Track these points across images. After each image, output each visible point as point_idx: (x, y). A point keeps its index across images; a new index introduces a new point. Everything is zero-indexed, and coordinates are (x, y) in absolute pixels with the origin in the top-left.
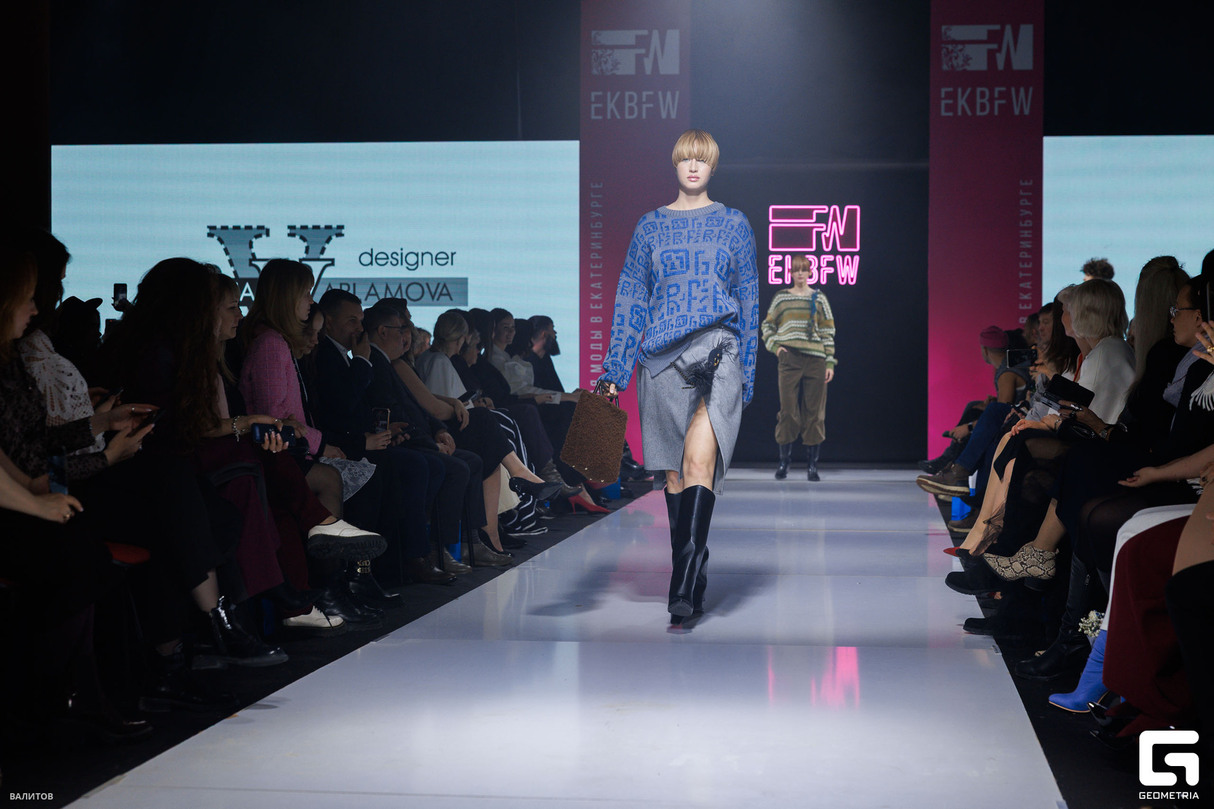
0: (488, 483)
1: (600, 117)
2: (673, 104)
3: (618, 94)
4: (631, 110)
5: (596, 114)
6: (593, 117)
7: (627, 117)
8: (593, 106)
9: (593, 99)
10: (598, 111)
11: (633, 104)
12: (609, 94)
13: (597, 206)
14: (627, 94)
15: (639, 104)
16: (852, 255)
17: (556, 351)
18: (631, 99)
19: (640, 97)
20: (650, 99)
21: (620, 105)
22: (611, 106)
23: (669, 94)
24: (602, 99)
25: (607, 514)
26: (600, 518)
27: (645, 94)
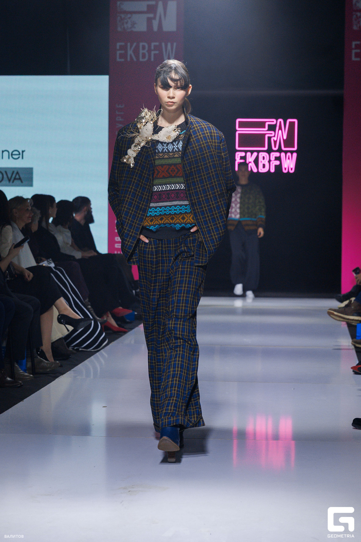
0: (45, 317)
1: (123, 60)
2: (172, 52)
3: (135, 44)
4: (144, 56)
5: (120, 58)
6: (118, 60)
7: (141, 60)
8: (118, 53)
9: (118, 47)
10: (121, 56)
11: (145, 51)
12: (129, 44)
13: (120, 120)
14: (141, 44)
15: (149, 51)
16: (292, 152)
17: (92, 220)
18: (144, 48)
19: (150, 46)
20: (156, 48)
21: (136, 51)
22: (130, 52)
23: (169, 45)
24: (124, 48)
25: (125, 333)
26: (121, 336)
27: (153, 44)
